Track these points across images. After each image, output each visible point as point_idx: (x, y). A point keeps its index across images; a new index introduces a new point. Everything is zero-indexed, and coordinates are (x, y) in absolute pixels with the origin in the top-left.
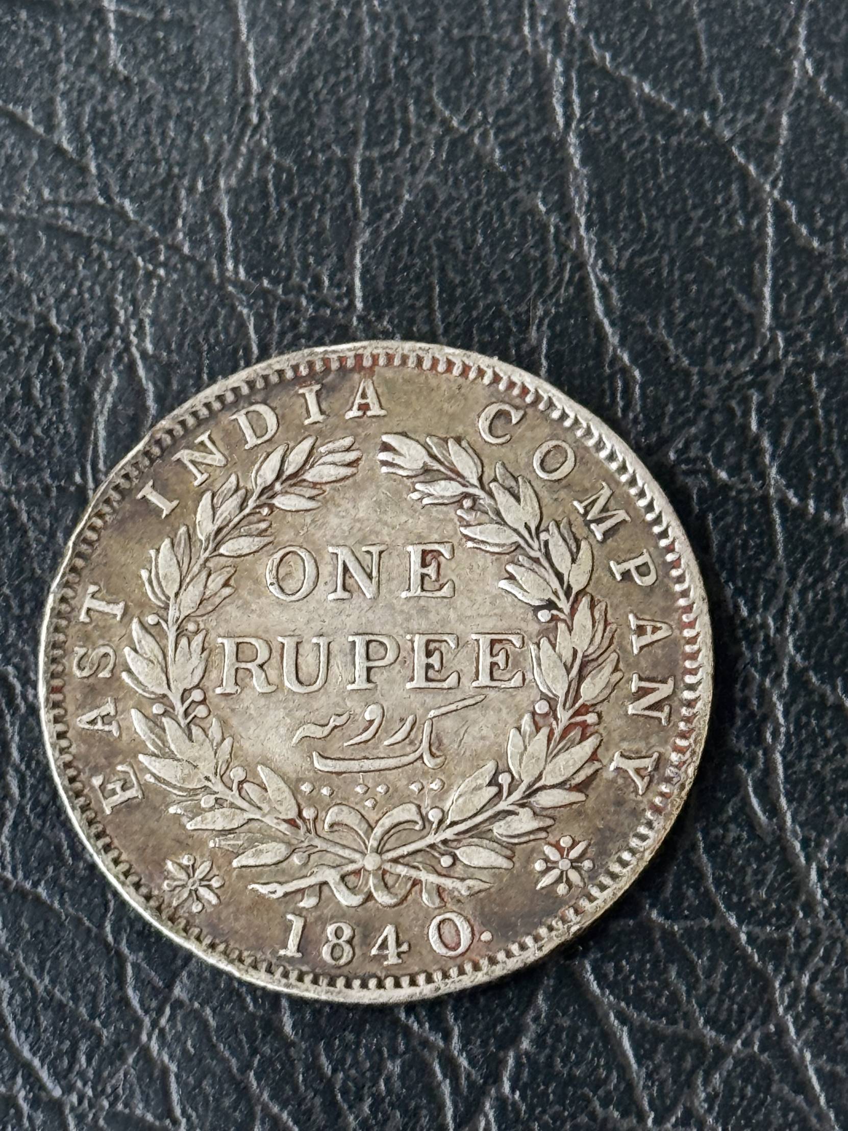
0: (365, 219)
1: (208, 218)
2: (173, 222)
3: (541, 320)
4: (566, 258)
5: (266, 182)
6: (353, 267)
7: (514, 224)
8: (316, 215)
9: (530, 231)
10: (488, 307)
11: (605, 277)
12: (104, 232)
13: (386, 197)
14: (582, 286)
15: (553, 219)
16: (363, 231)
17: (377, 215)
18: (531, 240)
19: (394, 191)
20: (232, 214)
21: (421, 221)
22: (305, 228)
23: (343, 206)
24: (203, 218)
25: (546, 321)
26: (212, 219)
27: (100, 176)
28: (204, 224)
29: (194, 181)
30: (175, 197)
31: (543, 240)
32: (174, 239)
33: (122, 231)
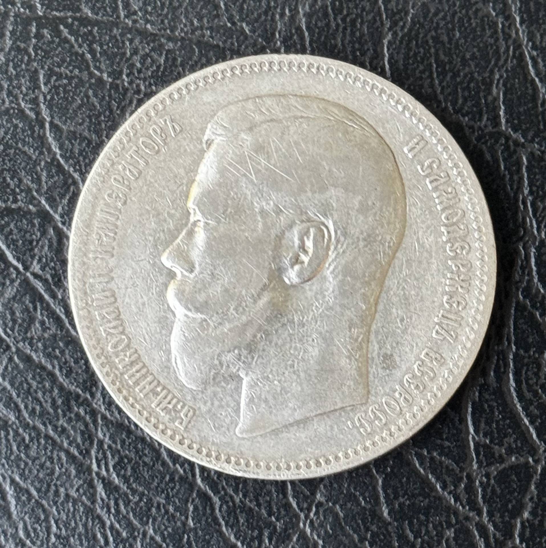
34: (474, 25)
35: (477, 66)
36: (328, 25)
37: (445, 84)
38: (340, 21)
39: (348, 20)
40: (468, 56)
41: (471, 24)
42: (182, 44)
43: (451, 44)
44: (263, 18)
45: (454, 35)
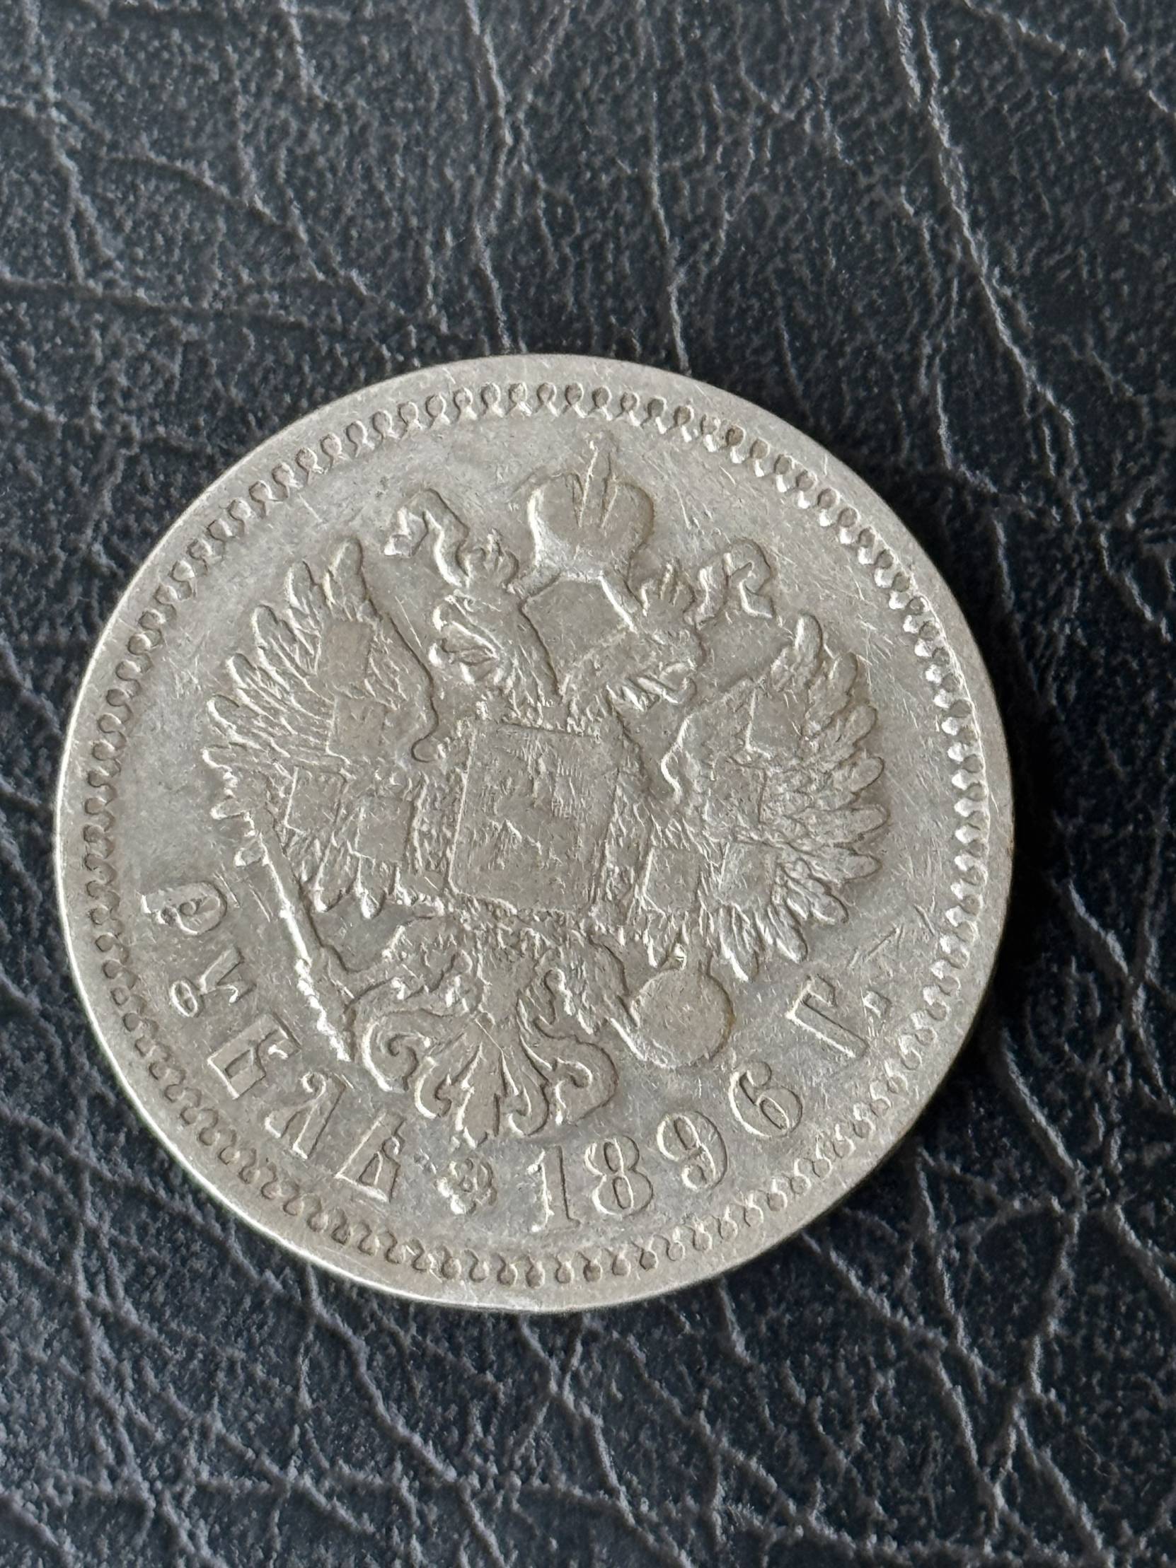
0: (676, 254)
1: (466, 281)
2: (421, 291)
3: (931, 358)
4: (952, 270)
5: (536, 220)
6: (670, 321)
7: (874, 232)
8: (610, 258)
9: (897, 241)
10: (857, 352)
11: (1007, 292)
12: (332, 320)
13: (698, 220)
14: (977, 305)
15: (926, 222)
16: (675, 271)
17: (691, 247)
18: (901, 253)
19: (708, 212)
20: (496, 270)
21: (752, 249)
22: (599, 277)
23: (644, 239)
24: (460, 281)
25: (937, 361)
26: (472, 282)
27: (314, 243)
28: (463, 289)
29: (439, 233)
30: (419, 259)
31: (917, 250)
32: (426, 313)
33: (356, 313)
34: (869, 237)
35: (881, 328)
36: (542, 262)
37: (810, 375)
38: (568, 250)
39: (586, 246)
40: (859, 309)
41: (860, 238)
42: (219, 327)
43: (820, 284)
44: (396, 254)
45: (825, 264)
